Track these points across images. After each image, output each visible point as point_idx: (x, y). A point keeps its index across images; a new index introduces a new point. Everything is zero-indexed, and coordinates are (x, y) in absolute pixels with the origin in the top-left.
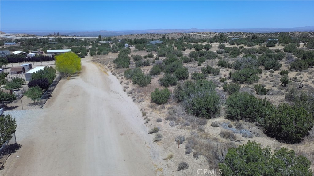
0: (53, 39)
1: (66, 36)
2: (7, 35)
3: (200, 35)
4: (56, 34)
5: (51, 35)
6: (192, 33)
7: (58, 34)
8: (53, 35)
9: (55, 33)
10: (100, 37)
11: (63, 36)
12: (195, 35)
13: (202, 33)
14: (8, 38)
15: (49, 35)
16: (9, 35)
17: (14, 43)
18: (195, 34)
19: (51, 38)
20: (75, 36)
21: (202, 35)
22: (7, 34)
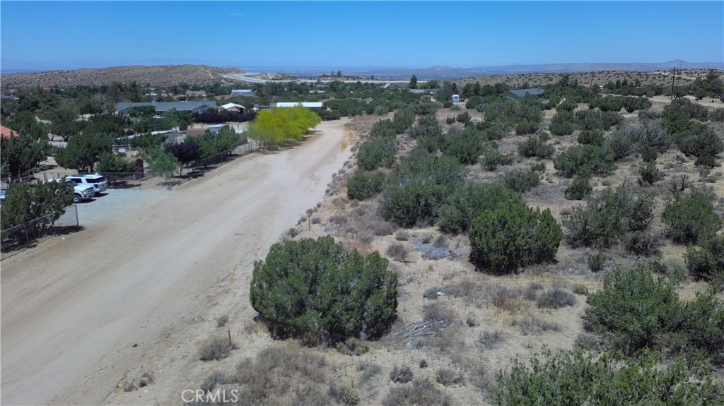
0: (327, 84)
1: (354, 79)
2: (246, 76)
3: (679, 78)
4: (335, 74)
5: (325, 76)
6: (658, 73)
7: (339, 75)
8: (330, 76)
9: (333, 72)
10: (414, 80)
11: (347, 78)
12: (665, 76)
13: (687, 73)
14: (247, 81)
15: (321, 77)
16: (250, 76)
17: (248, 91)
18: (666, 74)
19: (324, 81)
20: (372, 78)
21: (684, 76)
22: (248, 74)
